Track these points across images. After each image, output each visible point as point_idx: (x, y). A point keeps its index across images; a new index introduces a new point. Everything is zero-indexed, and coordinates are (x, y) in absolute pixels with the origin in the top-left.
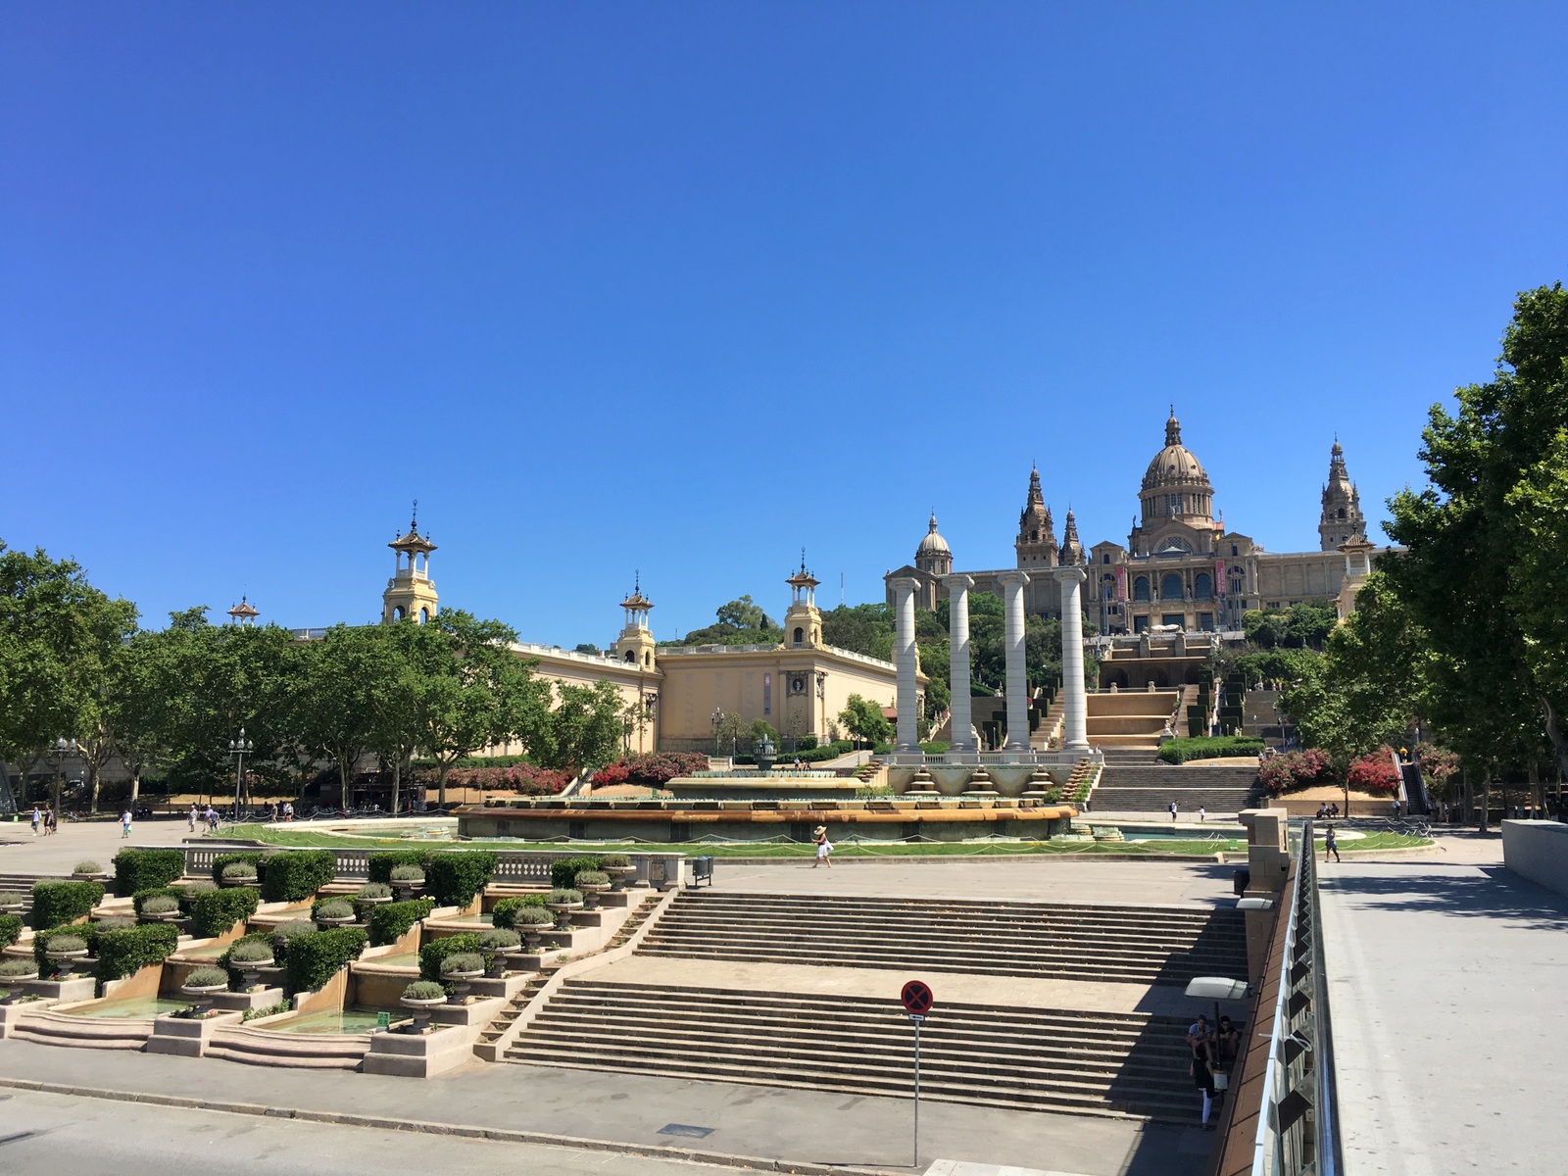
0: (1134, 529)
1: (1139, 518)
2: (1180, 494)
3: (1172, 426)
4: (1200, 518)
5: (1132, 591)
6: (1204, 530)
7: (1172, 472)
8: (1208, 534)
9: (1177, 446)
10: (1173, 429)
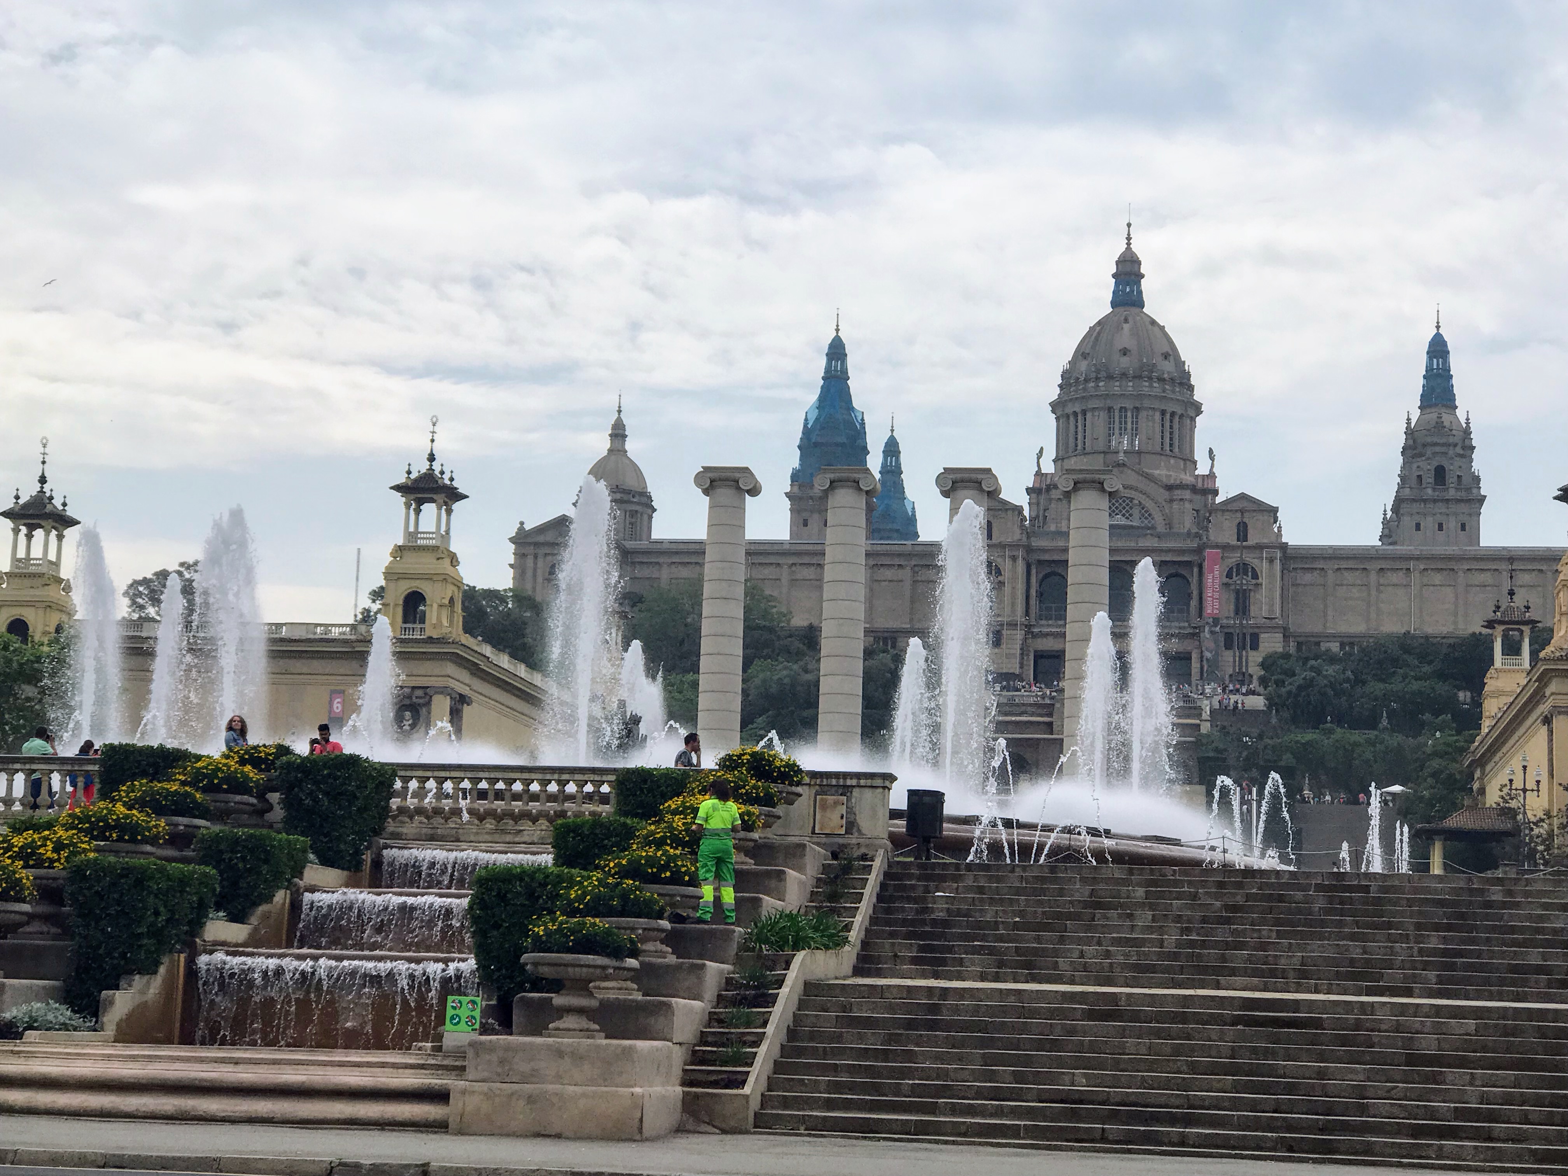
0: (1039, 474)
2: (1137, 409)
3: (1128, 268)
4: (1172, 461)
5: (1033, 601)
6: (1182, 486)
7: (1125, 361)
8: (1187, 494)
9: (1135, 310)
10: (1129, 274)
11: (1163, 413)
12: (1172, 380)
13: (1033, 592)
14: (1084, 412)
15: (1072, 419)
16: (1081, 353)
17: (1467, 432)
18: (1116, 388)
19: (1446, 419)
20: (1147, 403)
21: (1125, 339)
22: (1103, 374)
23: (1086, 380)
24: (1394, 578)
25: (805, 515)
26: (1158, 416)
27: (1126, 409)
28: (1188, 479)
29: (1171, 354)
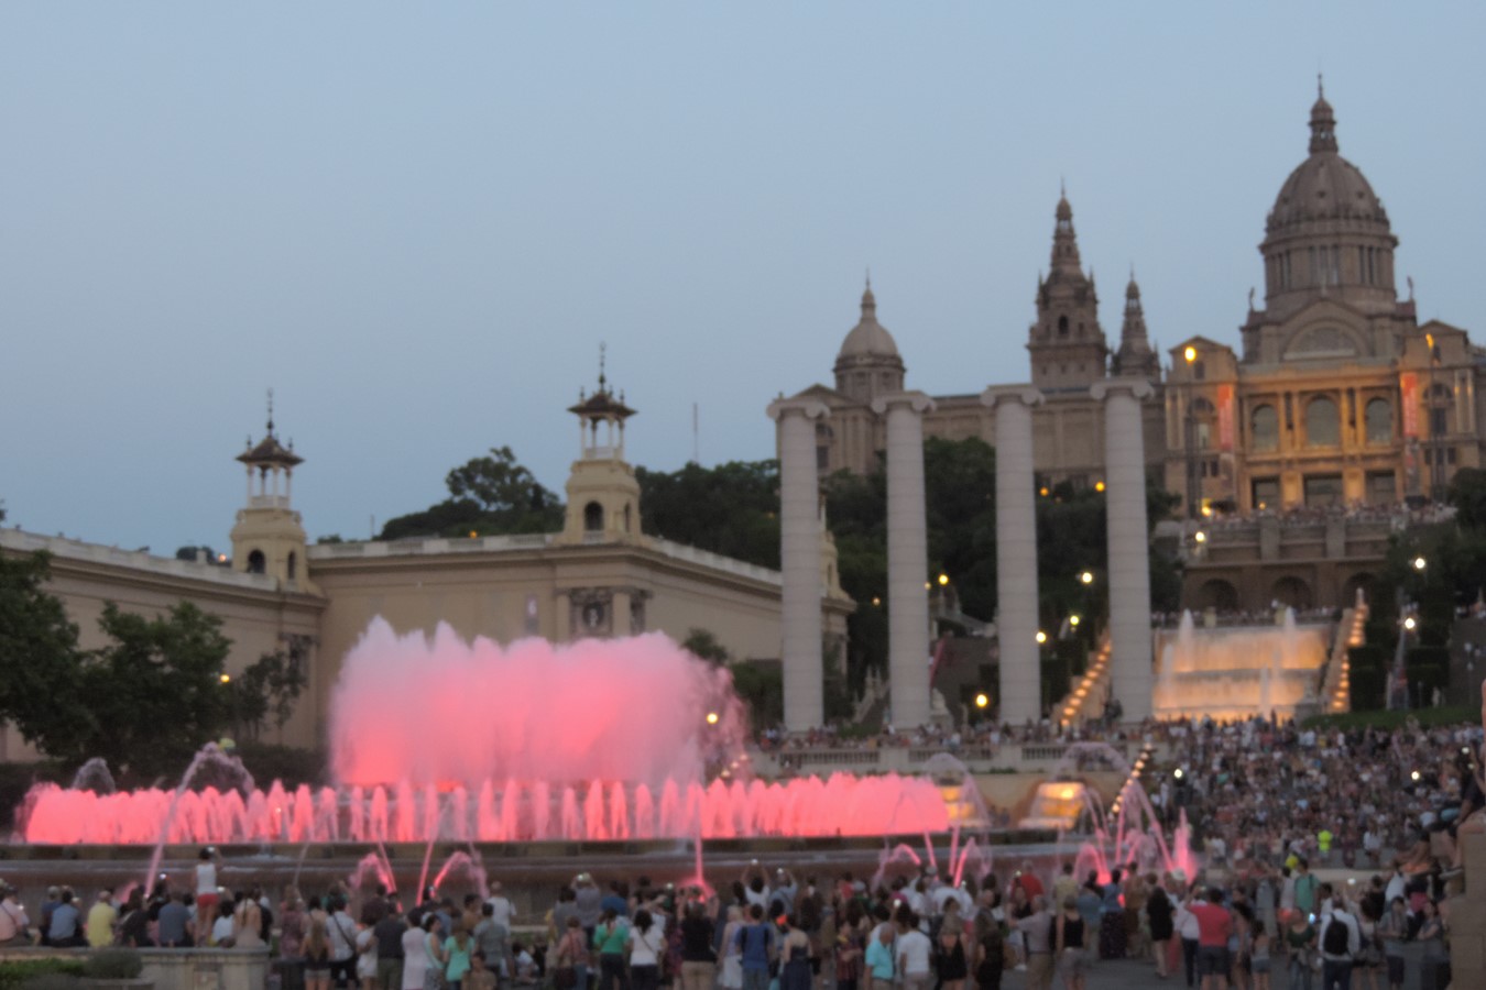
0: (1253, 314)
1: (1261, 292)
2: (1336, 246)
3: (1321, 116)
4: (1372, 292)
5: (1246, 433)
6: (1380, 315)
7: (1322, 203)
8: (1386, 322)
9: (1329, 155)
10: (1323, 121)
11: (1362, 248)
12: (1367, 217)
13: (1246, 424)
14: (1290, 250)
15: (1278, 259)
16: (1284, 199)
18: (1316, 228)
20: (1345, 240)
21: (1322, 181)
22: (1305, 216)
23: (1289, 223)
25: (1044, 363)
26: (1356, 251)
27: (1326, 247)
28: (1387, 307)
29: (1365, 191)
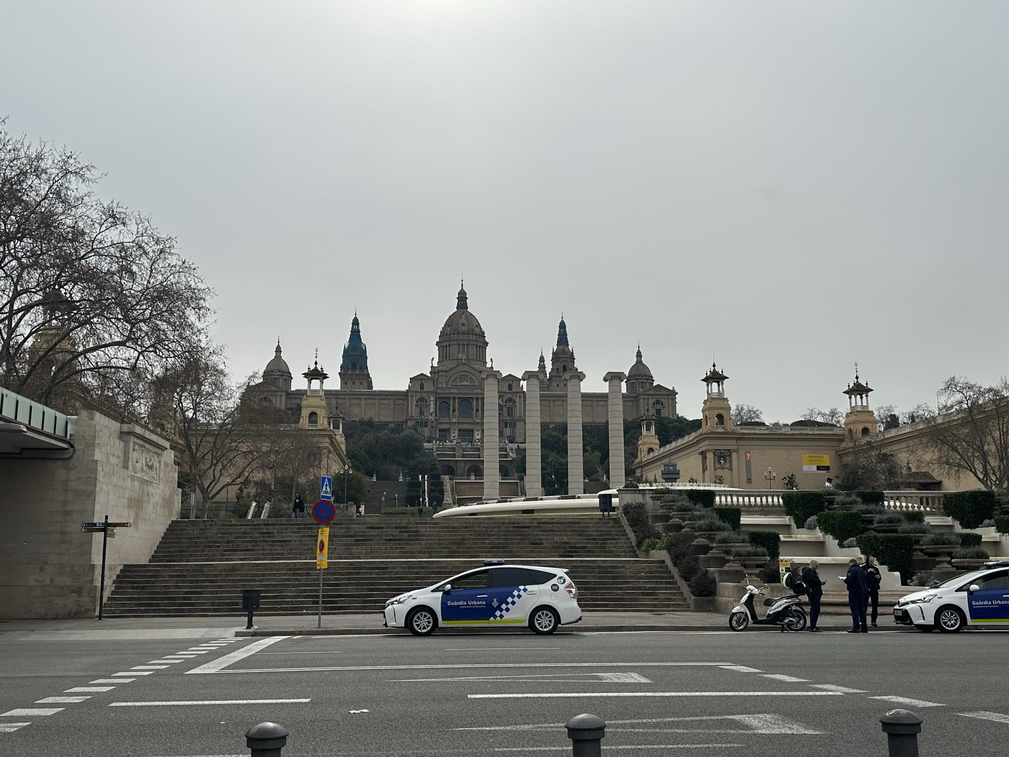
1: (436, 359)
2: (468, 345)
3: (462, 295)
5: (438, 411)
6: (484, 371)
7: (463, 328)
9: (465, 310)
10: (463, 298)
11: (477, 346)
12: (479, 334)
13: (438, 408)
14: (449, 345)
15: (445, 348)
16: (447, 325)
17: (572, 353)
18: (461, 337)
19: (566, 349)
20: (471, 342)
21: (463, 320)
22: (456, 332)
23: (449, 335)
24: (558, 403)
25: (346, 380)
26: (475, 347)
27: (464, 345)
28: (484, 368)
29: (478, 326)
